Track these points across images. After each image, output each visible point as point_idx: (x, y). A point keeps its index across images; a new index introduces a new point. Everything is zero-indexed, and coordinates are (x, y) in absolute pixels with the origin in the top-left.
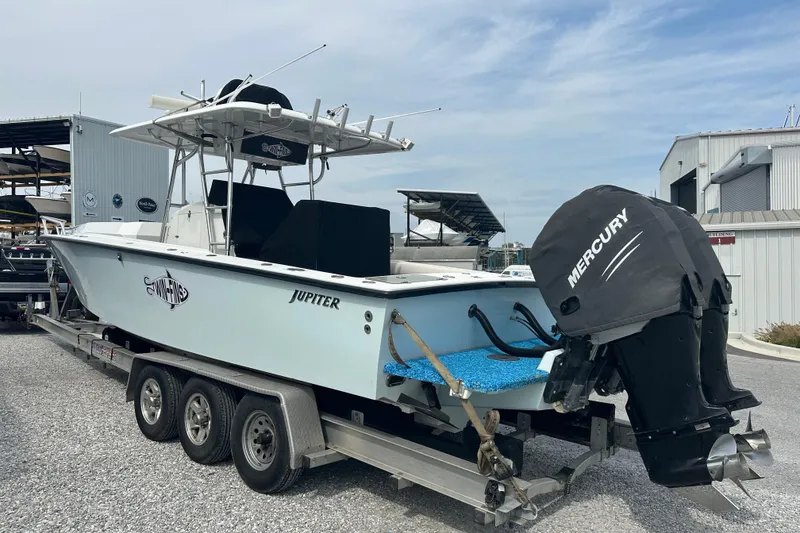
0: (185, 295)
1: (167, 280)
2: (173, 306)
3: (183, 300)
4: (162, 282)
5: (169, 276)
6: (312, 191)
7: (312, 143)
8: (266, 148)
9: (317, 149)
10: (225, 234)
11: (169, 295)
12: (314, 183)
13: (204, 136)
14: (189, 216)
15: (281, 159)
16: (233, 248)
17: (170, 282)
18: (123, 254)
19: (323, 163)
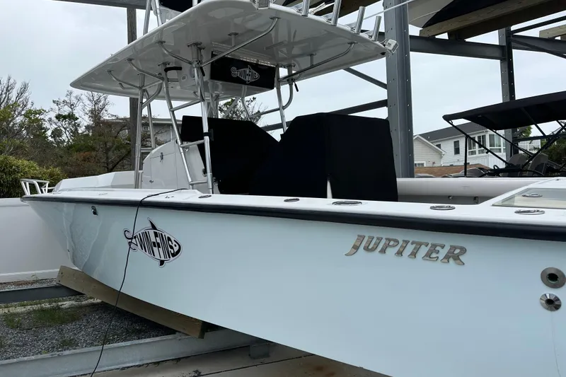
0: (176, 249)
1: (152, 233)
2: (162, 263)
3: (174, 255)
4: (146, 235)
5: (154, 227)
6: (282, 117)
7: (278, 66)
8: (235, 72)
9: (283, 72)
10: (205, 172)
11: (155, 249)
12: (284, 108)
13: (167, 70)
14: (162, 159)
15: (252, 84)
16: (216, 185)
17: (156, 235)
18: (97, 207)
19: (291, 85)
